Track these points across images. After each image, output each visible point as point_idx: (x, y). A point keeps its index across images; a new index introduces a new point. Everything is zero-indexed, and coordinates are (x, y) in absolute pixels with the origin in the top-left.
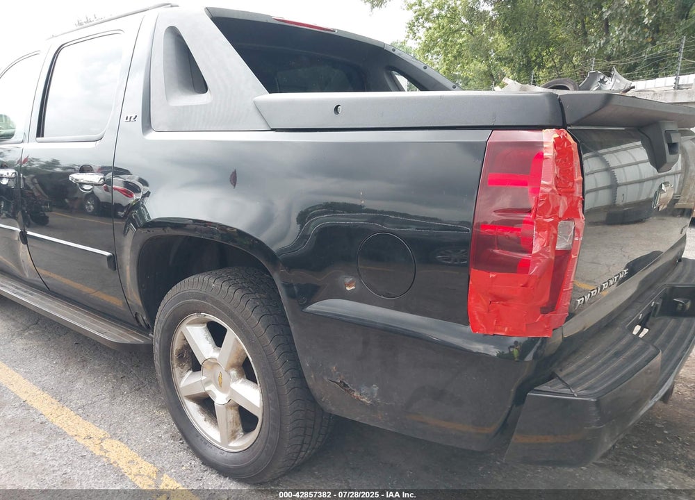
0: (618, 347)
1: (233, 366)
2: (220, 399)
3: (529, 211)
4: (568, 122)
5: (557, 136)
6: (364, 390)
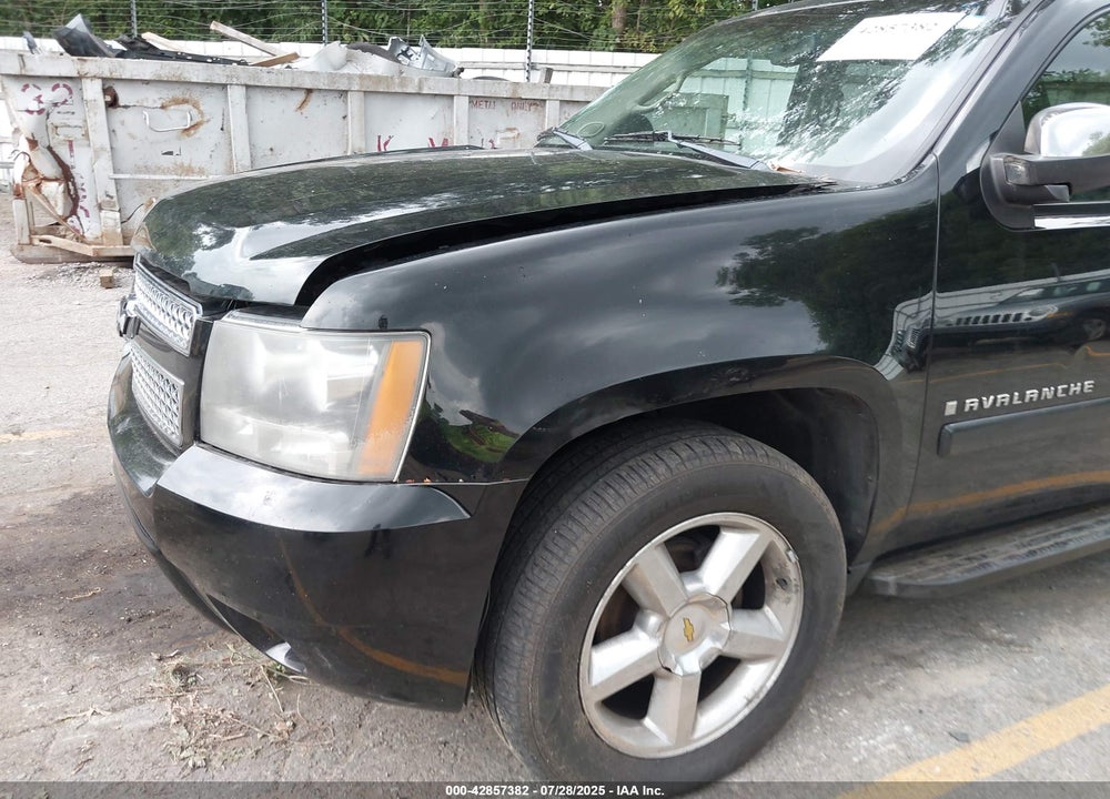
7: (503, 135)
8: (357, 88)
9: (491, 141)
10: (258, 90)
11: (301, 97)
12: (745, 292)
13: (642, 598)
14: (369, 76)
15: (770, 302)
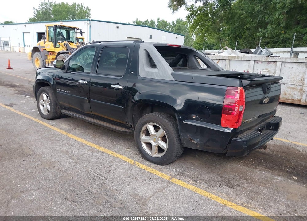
0: (252, 133)
1: (160, 137)
2: (154, 144)
3: (234, 103)
4: (243, 86)
5: (240, 89)
6: (195, 140)
7: (264, 70)
8: (228, 59)
9: (260, 72)
11: (218, 60)
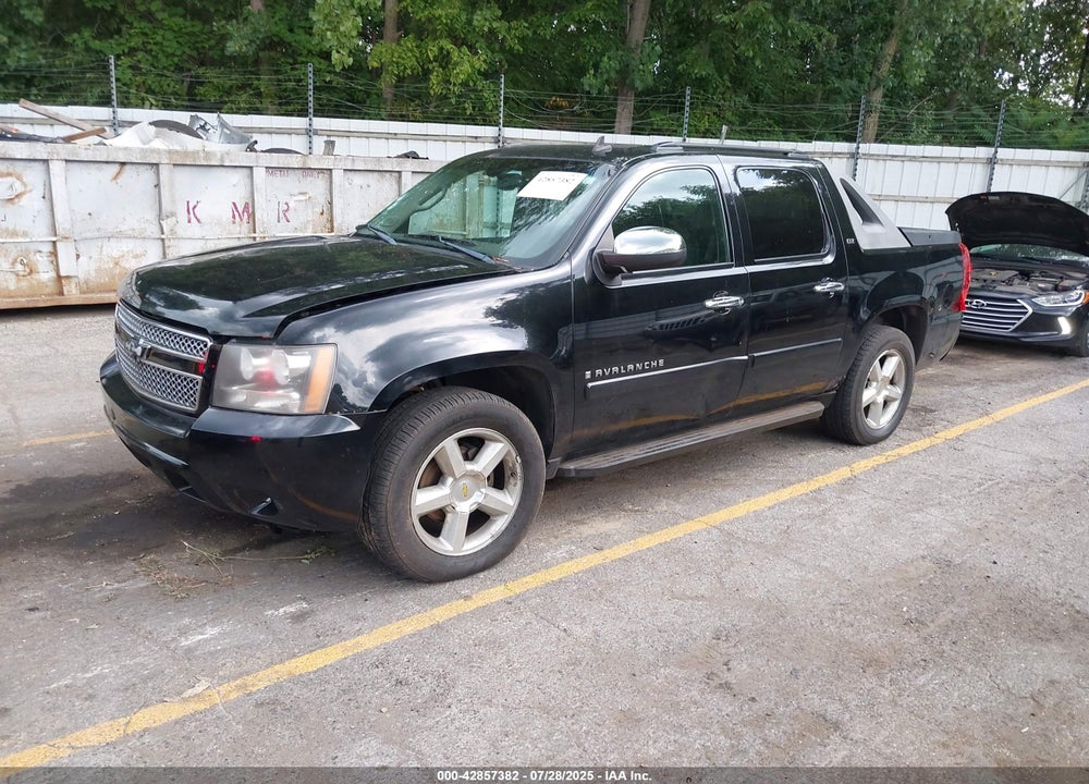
7: (296, 198)
8: (166, 161)
9: (287, 204)
10: (76, 165)
11: (116, 168)
12: (500, 321)
13: (444, 469)
14: (177, 152)
15: (512, 327)
